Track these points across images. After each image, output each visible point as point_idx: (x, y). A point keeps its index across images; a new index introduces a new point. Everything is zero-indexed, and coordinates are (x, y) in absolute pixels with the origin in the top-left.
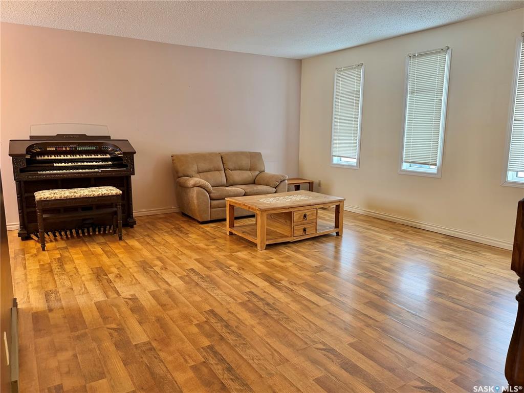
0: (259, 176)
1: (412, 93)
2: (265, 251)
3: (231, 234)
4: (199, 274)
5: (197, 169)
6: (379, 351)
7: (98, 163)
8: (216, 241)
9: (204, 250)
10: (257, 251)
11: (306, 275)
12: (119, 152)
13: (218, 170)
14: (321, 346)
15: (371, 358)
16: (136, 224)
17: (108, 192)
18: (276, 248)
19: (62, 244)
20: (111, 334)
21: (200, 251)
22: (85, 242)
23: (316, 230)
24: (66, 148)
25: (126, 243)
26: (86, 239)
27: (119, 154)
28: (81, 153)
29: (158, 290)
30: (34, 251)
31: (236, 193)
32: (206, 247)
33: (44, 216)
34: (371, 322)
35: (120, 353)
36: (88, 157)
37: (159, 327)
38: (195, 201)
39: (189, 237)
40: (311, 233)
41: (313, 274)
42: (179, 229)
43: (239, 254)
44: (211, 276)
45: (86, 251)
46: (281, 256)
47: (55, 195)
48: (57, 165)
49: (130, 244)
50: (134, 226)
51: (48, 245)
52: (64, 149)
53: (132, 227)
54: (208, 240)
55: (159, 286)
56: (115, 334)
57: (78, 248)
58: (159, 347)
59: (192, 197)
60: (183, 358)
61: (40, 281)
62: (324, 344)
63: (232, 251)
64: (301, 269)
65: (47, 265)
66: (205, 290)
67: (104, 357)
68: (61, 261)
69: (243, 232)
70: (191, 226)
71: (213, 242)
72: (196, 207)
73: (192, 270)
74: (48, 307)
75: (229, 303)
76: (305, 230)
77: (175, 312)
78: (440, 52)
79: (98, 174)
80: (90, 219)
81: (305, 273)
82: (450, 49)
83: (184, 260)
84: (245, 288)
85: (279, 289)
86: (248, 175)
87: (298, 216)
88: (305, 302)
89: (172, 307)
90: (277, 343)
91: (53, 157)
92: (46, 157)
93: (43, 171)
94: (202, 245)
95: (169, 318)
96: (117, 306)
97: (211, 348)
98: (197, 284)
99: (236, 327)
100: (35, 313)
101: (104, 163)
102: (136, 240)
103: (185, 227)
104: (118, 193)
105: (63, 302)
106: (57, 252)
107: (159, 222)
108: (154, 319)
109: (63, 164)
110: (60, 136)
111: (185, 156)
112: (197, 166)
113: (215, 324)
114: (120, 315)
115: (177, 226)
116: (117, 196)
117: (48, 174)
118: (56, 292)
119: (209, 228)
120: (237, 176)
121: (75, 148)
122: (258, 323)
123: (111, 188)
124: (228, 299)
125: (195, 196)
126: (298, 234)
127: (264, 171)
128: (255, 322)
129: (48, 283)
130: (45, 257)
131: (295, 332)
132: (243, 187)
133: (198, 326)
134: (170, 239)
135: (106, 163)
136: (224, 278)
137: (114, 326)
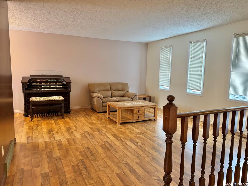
0: (126, 93)
1: (191, 59)
2: (120, 125)
3: (109, 118)
4: (89, 133)
5: (98, 90)
6: (147, 166)
7: (56, 87)
8: (101, 120)
9: (95, 124)
10: (117, 125)
11: (132, 136)
12: (65, 82)
13: (108, 90)
14: (125, 162)
15: (142, 168)
16: (71, 112)
17: (58, 99)
18: (125, 124)
19: (39, 119)
20: (47, 153)
21: (93, 124)
22: (49, 119)
23: (144, 117)
24: (44, 80)
25: (65, 120)
26: (49, 117)
27: (65, 83)
28: (50, 82)
29: (70, 138)
30: (28, 121)
31: (114, 100)
32: (96, 123)
33: (33, 107)
34: (150, 155)
35: (48, 160)
36: (52, 84)
37: (65, 151)
38: (96, 103)
39: (91, 118)
40: (142, 119)
41: (136, 135)
42: (88, 115)
43: (109, 126)
44: (93, 134)
45: (48, 122)
46: (126, 128)
47: (37, 99)
48: (40, 87)
49: (66, 120)
50: (70, 113)
51: (34, 119)
52: (43, 81)
53: (69, 113)
54: (98, 120)
55: (71, 137)
56: (48, 153)
57: (45, 121)
58: (63, 159)
59: (95, 102)
60: (70, 163)
61: (27, 133)
62: (126, 162)
63: (106, 124)
64: (131, 133)
65: (31, 127)
66: (88, 140)
67: (41, 160)
68: (37, 126)
69: (113, 117)
70: (94, 114)
71: (100, 121)
72: (96, 106)
73: (87, 131)
74: (27, 142)
75: (96, 145)
76: (139, 117)
77: (73, 147)
78: (202, 41)
79: (56, 91)
80: (52, 109)
81: (133, 135)
82: (206, 40)
83: (85, 127)
84: (105, 139)
85: (118, 140)
86: (121, 93)
87: (135, 111)
88: (126, 146)
89: (73, 145)
90: (108, 160)
91: (39, 84)
92: (36, 84)
93: (34, 89)
94: (95, 122)
95: (70, 149)
96: (53, 143)
97: (82, 160)
98: (86, 137)
99: (95, 153)
100: (22, 144)
101: (59, 87)
102: (69, 119)
103: (91, 114)
104: (63, 99)
105: (33, 141)
106: (37, 122)
107: (81, 112)
108: (64, 148)
109: (42, 87)
110: (42, 76)
111: (94, 84)
112: (99, 88)
113: (87, 152)
114: (53, 147)
115: (88, 114)
116: (62, 100)
117: (36, 91)
118: (32, 137)
119: (101, 115)
120: (116, 93)
121: (48, 80)
122: (104, 153)
123: (60, 97)
124: (96, 143)
125: (96, 101)
126: (136, 119)
127: (128, 91)
128: (103, 152)
129: (30, 133)
130: (32, 124)
131: (117, 157)
132: (118, 98)
133: (80, 152)
134: (83, 119)
135: (60, 87)
136: (98, 135)
137: (49, 150)
